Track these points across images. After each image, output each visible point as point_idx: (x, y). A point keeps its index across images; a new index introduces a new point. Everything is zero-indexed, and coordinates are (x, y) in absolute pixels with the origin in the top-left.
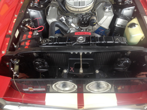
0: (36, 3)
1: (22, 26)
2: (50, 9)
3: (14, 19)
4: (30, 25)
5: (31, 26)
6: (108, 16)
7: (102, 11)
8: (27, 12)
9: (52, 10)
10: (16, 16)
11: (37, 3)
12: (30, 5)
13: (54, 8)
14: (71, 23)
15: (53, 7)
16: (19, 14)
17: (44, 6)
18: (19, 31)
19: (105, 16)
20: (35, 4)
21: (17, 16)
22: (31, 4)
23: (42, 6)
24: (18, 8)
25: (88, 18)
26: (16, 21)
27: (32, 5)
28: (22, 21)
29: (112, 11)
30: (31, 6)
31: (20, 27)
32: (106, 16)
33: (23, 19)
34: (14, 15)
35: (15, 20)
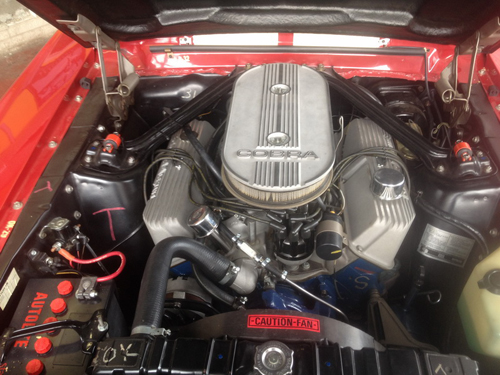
0: (107, 152)
1: (34, 253)
2: (162, 171)
3: (6, 223)
4: (69, 247)
5: (73, 252)
6: (394, 222)
7: (368, 194)
8: (68, 189)
9: (171, 175)
10: (18, 206)
11: (112, 153)
12: (85, 155)
13: (179, 168)
14: (242, 242)
15: (175, 165)
16: (34, 195)
17: (140, 160)
18: (18, 273)
19: (378, 221)
20: (103, 154)
21: (23, 209)
22: (90, 152)
23: (131, 161)
24: (32, 171)
25: (308, 230)
26: (12, 230)
27: (92, 157)
28: (38, 230)
29: (407, 198)
30: (88, 160)
31: (28, 258)
32: (384, 221)
33: (46, 220)
34: (9, 204)
35: (11, 224)
